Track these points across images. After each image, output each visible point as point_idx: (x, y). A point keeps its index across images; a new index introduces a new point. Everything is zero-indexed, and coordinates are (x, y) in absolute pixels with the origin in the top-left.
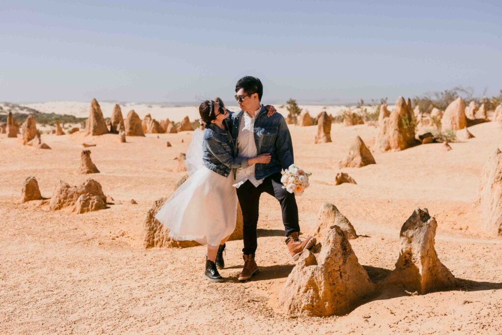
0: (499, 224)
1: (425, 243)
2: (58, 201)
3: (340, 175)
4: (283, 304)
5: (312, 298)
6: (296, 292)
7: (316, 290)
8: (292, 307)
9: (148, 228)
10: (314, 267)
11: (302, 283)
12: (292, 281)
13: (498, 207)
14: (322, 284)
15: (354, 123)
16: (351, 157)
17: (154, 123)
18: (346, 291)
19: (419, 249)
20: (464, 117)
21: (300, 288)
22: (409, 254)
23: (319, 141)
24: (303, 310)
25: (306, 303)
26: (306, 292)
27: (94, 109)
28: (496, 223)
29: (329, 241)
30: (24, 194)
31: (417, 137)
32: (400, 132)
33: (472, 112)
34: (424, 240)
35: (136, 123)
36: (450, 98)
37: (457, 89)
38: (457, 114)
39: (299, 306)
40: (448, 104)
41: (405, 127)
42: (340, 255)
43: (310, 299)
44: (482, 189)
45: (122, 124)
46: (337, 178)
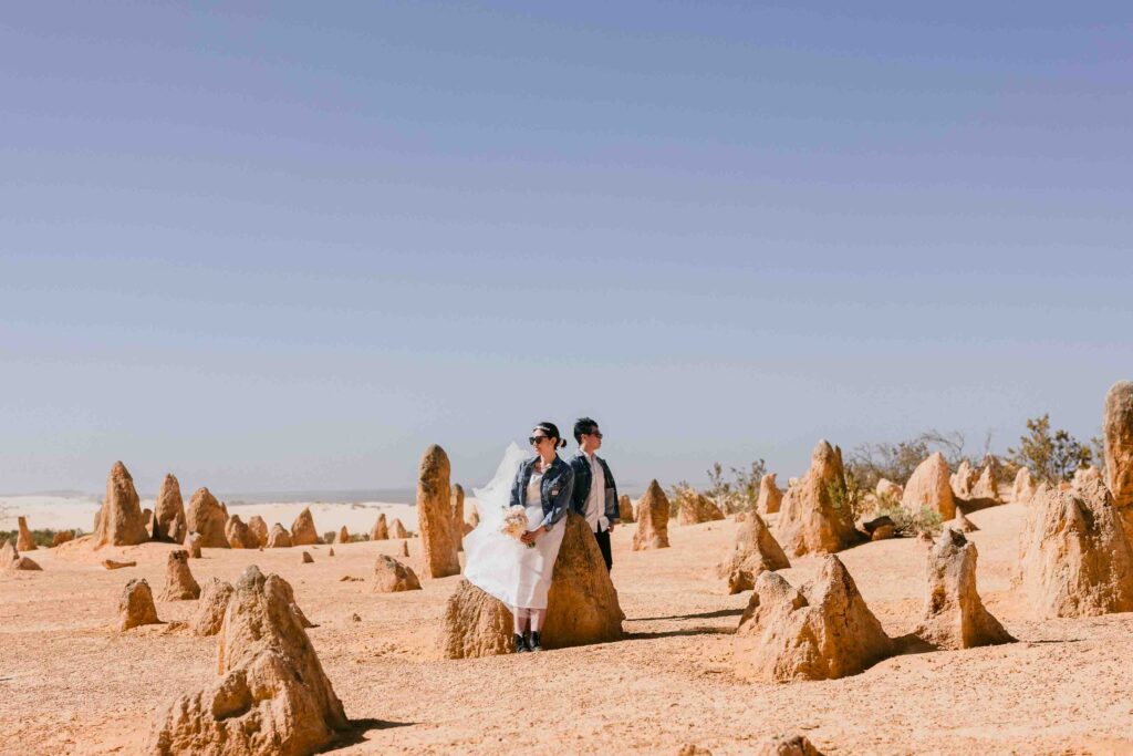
0: (1057, 608)
1: (963, 576)
2: (211, 618)
3: (738, 575)
4: (761, 670)
5: (809, 653)
6: (784, 648)
7: (814, 642)
8: (778, 670)
9: (451, 628)
10: (806, 610)
11: (791, 633)
12: (774, 636)
13: (1055, 578)
14: (823, 632)
15: (700, 520)
16: (741, 554)
17: (235, 525)
18: (854, 646)
19: (956, 584)
20: (949, 495)
21: (788, 642)
22: (940, 595)
23: (643, 544)
24: (795, 674)
25: (801, 662)
26: (798, 645)
27: (120, 486)
28: (1053, 606)
29: (826, 574)
30: (125, 613)
31: (859, 525)
32: (825, 515)
33: (964, 485)
34: (962, 571)
35: (210, 518)
36: (914, 457)
37: (929, 438)
38: (933, 489)
39: (788, 668)
40: (909, 473)
41: (836, 505)
42: (843, 593)
43: (805, 656)
44: (1024, 555)
45: (182, 521)
46: (731, 581)
